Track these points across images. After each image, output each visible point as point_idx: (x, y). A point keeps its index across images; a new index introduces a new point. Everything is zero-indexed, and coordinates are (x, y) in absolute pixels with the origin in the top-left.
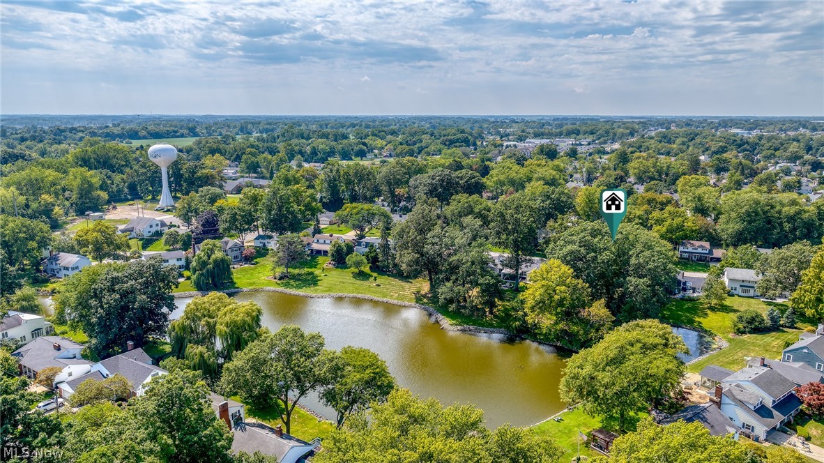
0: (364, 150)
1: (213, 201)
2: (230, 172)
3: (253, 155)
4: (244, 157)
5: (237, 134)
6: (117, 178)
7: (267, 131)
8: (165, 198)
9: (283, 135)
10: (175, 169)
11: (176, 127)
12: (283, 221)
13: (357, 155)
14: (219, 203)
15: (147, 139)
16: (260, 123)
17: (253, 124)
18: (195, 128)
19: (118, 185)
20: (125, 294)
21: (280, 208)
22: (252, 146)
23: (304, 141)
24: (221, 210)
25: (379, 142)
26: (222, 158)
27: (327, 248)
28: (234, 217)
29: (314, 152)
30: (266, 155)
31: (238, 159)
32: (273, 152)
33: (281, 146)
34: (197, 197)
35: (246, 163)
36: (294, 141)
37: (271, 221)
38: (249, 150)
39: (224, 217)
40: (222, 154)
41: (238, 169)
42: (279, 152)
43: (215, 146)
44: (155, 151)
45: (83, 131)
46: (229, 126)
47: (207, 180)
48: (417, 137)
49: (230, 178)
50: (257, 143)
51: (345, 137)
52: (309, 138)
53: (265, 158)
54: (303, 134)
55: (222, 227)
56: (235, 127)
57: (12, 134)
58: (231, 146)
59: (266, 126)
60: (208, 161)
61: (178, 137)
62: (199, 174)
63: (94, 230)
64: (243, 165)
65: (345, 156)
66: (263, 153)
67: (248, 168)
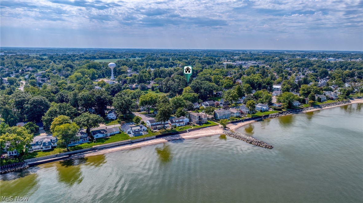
0: (172, 65)
1: (125, 77)
2: (129, 71)
3: (136, 66)
4: (133, 66)
5: (130, 58)
6: (99, 72)
7: (141, 57)
8: (112, 77)
9: (146, 59)
10: (115, 69)
11: (108, 55)
12: (141, 81)
13: (170, 66)
14: (127, 78)
15: (99, 59)
16: (139, 53)
17: (136, 54)
18: (115, 55)
19: (100, 74)
20: (114, 88)
21: (141, 78)
22: (136, 63)
23: (153, 61)
24: (127, 79)
25: (179, 62)
26: (126, 67)
27: (150, 87)
28: (130, 80)
29: (156, 65)
30: (140, 66)
31: (131, 67)
32: (142, 65)
33: (145, 63)
34: (122, 76)
35: (134, 68)
36: (150, 61)
37: (139, 81)
38: (134, 64)
39: (128, 80)
40: (126, 66)
41: (131, 70)
42: (144, 65)
43: (124, 63)
44: (110, 65)
45: (77, 57)
46: (127, 55)
47: (124, 72)
48: (194, 60)
49: (129, 73)
50: (137, 62)
51: (168, 60)
52: (155, 60)
53: (139, 67)
54: (153, 59)
55: (128, 82)
56: (130, 55)
57: (55, 57)
58: (129, 63)
59: (141, 55)
60: (122, 67)
61: (109, 59)
62: (121, 71)
63: (101, 82)
64: (133, 69)
65: (166, 67)
66: (139, 65)
67: (134, 70)
